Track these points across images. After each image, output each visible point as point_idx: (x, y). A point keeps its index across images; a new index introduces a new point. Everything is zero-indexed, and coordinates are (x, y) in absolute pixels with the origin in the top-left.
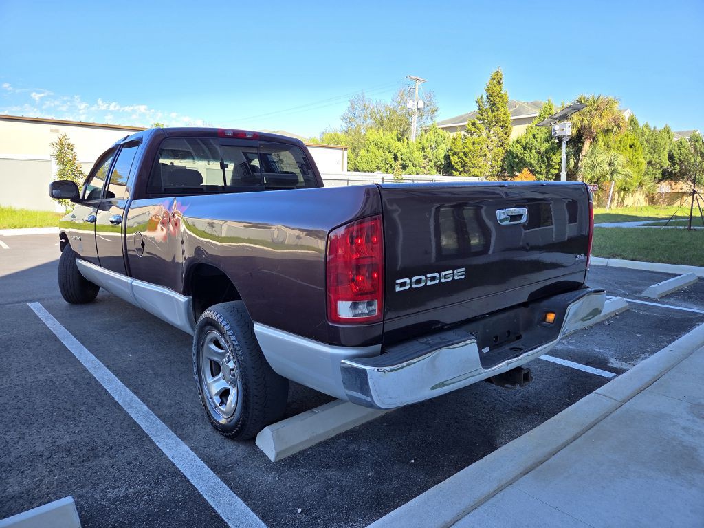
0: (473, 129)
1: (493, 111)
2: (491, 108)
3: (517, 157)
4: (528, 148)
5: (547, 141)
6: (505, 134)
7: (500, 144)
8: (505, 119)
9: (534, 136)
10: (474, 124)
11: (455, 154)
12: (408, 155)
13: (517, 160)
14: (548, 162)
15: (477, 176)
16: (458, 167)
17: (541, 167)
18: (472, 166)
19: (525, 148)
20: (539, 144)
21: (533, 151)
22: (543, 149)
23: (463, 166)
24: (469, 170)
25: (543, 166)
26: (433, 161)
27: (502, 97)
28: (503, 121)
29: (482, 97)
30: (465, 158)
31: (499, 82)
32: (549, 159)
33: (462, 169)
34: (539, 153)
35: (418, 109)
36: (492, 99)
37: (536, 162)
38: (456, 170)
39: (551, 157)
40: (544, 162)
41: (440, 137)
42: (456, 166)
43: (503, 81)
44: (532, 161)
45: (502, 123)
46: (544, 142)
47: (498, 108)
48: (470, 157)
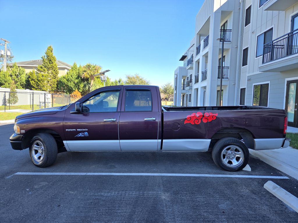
0: (41, 70)
1: (50, 63)
2: (49, 62)
3: (64, 84)
4: (69, 81)
5: (77, 79)
6: (56, 74)
7: (54, 78)
8: (56, 67)
9: (71, 76)
10: (41, 67)
11: (32, 80)
12: (4, 78)
13: (64, 85)
14: (78, 87)
15: (45, 91)
16: (34, 86)
17: (75, 89)
18: (42, 86)
19: (68, 80)
20: (74, 80)
21: (72, 82)
22: (76, 82)
23: (38, 86)
24: (41, 88)
25: (76, 88)
26: (19, 82)
27: (54, 58)
28: (55, 68)
29: (44, 56)
30: (38, 82)
31: (51, 51)
32: (78, 86)
33: (37, 87)
34: (74, 83)
35: (7, 56)
36: (49, 58)
37: (73, 87)
38: (34, 87)
39: (79, 85)
40: (76, 87)
41: (21, 71)
42: (34, 85)
43: (53, 51)
44: (71, 86)
45: (54, 69)
46: (76, 79)
47: (53, 62)
48: (42, 82)
